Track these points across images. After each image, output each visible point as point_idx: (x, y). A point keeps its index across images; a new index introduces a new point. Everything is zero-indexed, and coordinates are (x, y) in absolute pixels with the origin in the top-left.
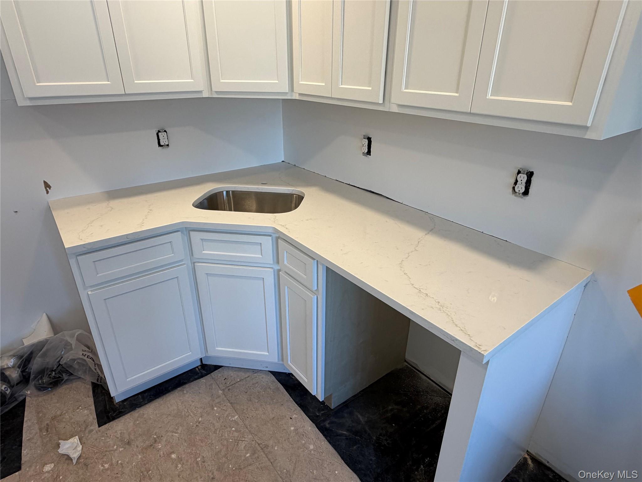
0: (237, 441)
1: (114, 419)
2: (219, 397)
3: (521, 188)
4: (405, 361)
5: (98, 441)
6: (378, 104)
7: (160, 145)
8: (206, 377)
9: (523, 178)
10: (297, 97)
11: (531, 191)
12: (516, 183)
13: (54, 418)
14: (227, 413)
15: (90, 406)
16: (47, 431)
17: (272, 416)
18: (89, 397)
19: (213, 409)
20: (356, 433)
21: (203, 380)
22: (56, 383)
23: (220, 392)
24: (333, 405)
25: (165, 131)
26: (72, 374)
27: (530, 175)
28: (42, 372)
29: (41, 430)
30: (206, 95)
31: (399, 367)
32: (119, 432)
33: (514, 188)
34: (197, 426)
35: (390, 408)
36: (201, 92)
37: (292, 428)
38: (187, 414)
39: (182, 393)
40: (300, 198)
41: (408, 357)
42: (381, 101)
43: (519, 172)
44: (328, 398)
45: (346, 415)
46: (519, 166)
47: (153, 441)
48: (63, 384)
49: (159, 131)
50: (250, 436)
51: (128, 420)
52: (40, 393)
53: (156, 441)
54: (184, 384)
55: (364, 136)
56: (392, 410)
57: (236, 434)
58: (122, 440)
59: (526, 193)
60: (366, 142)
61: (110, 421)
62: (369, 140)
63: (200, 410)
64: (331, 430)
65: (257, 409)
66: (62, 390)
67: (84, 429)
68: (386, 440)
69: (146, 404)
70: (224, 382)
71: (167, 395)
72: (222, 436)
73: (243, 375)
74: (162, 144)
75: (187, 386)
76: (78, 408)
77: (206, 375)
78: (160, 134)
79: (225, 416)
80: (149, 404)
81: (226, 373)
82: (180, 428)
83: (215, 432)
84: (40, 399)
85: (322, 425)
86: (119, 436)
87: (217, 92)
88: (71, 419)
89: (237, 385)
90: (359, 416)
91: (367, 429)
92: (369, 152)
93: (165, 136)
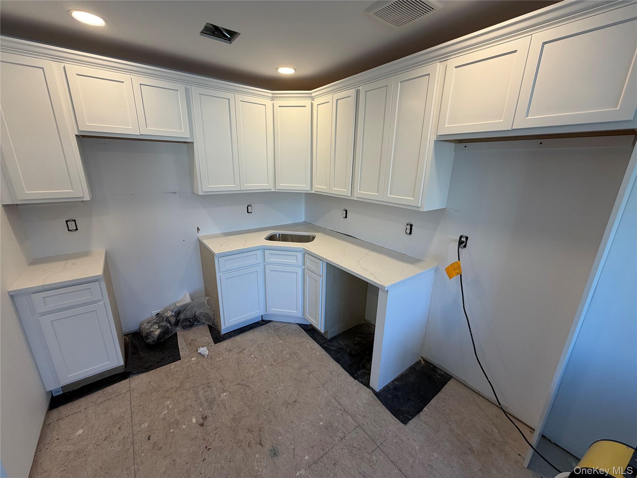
0: (282, 351)
1: (221, 341)
2: (272, 333)
3: (408, 231)
4: (365, 320)
5: (215, 349)
6: (349, 196)
7: (248, 212)
8: (265, 325)
9: (409, 227)
10: (314, 192)
11: (412, 232)
12: (406, 229)
13: (192, 340)
14: (276, 340)
15: (209, 335)
16: (190, 345)
17: (298, 342)
18: (207, 332)
19: (269, 338)
20: (339, 349)
21: (263, 326)
22: (191, 326)
23: (272, 331)
24: (328, 336)
25: (251, 206)
26: (199, 321)
27: (411, 226)
28: (186, 320)
29: (187, 345)
30: (273, 190)
31: (362, 323)
32: (225, 346)
33: (406, 231)
34: (262, 344)
35: (357, 339)
36: (271, 189)
37: (309, 346)
38: (257, 340)
39: (253, 332)
40: (313, 238)
41: (366, 318)
42: (350, 195)
43: (407, 225)
44: (326, 332)
45: (335, 342)
46: (407, 222)
47: (242, 350)
48: (195, 326)
49: (248, 206)
50: (288, 349)
51: (228, 342)
52: (184, 330)
53: (243, 350)
54: (254, 328)
55: (344, 209)
56: (357, 340)
57: (282, 348)
58: (227, 349)
59: (410, 233)
60: (345, 212)
61: (220, 342)
62: (346, 211)
63: (263, 339)
64: (328, 348)
65: (291, 339)
66: (194, 329)
67: (207, 345)
68: (354, 352)
69: (236, 335)
70: (274, 327)
71: (246, 332)
72: (275, 349)
73: (283, 325)
74: (249, 211)
75: (255, 329)
76: (203, 337)
77: (265, 324)
78: (249, 207)
79: (276, 341)
80: (238, 336)
81: (274, 324)
82: (254, 345)
83: (271, 347)
84: (184, 333)
85: (323, 345)
86: (225, 347)
87: (278, 189)
88: (201, 341)
89: (281, 329)
90: (341, 342)
91: (345, 347)
92: (346, 217)
93: (251, 208)
